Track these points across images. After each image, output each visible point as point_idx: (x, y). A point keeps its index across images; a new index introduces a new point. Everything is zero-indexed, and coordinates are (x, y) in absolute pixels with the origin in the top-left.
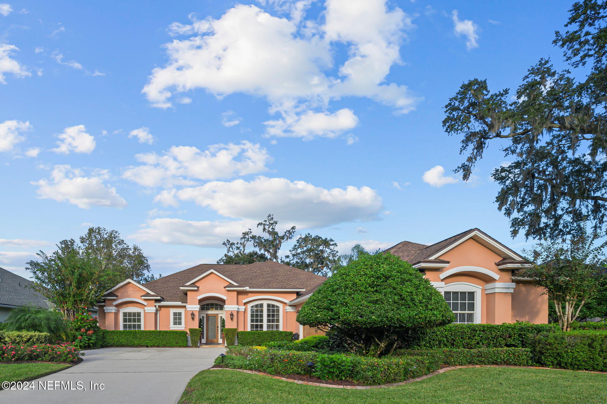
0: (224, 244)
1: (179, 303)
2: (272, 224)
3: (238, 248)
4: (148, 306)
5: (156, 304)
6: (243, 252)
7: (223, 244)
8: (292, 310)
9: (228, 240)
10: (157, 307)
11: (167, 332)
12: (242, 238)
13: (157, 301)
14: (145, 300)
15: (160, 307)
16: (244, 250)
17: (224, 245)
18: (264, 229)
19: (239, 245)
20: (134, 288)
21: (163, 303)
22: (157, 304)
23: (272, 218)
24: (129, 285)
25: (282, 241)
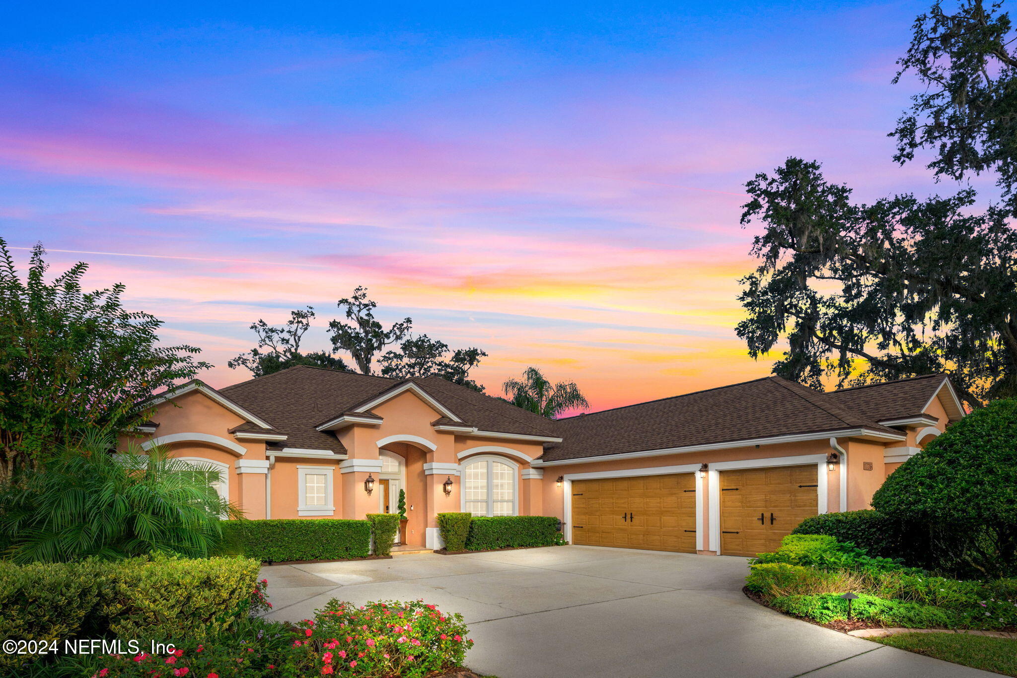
0: (254, 327)
1: (329, 454)
2: (366, 306)
3: (285, 341)
4: (249, 456)
5: (269, 453)
6: (296, 349)
7: (252, 328)
8: (537, 477)
9: (261, 321)
10: (272, 459)
11: (291, 524)
12: (291, 322)
13: (272, 445)
14: (241, 440)
15: (279, 459)
16: (298, 346)
17: (253, 330)
18: (349, 313)
19: (286, 336)
20: (208, 407)
21: (288, 452)
22: (273, 454)
23: (364, 295)
24: (191, 398)
25: (386, 341)
